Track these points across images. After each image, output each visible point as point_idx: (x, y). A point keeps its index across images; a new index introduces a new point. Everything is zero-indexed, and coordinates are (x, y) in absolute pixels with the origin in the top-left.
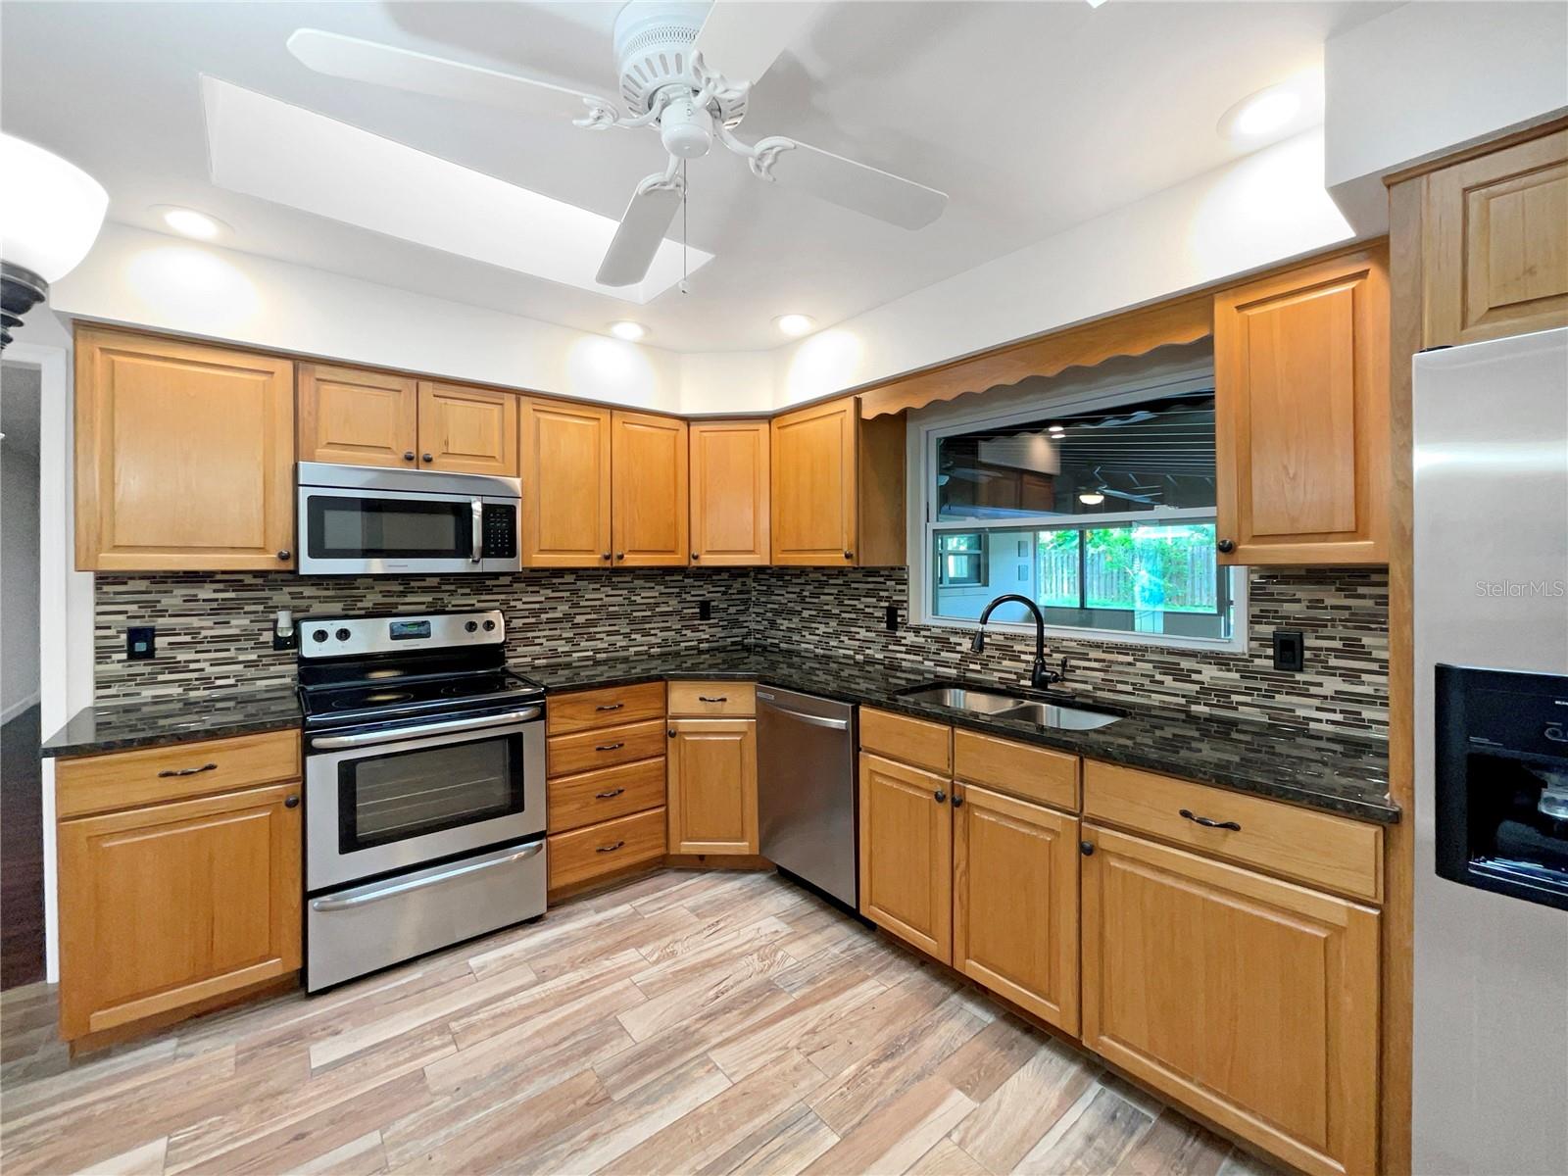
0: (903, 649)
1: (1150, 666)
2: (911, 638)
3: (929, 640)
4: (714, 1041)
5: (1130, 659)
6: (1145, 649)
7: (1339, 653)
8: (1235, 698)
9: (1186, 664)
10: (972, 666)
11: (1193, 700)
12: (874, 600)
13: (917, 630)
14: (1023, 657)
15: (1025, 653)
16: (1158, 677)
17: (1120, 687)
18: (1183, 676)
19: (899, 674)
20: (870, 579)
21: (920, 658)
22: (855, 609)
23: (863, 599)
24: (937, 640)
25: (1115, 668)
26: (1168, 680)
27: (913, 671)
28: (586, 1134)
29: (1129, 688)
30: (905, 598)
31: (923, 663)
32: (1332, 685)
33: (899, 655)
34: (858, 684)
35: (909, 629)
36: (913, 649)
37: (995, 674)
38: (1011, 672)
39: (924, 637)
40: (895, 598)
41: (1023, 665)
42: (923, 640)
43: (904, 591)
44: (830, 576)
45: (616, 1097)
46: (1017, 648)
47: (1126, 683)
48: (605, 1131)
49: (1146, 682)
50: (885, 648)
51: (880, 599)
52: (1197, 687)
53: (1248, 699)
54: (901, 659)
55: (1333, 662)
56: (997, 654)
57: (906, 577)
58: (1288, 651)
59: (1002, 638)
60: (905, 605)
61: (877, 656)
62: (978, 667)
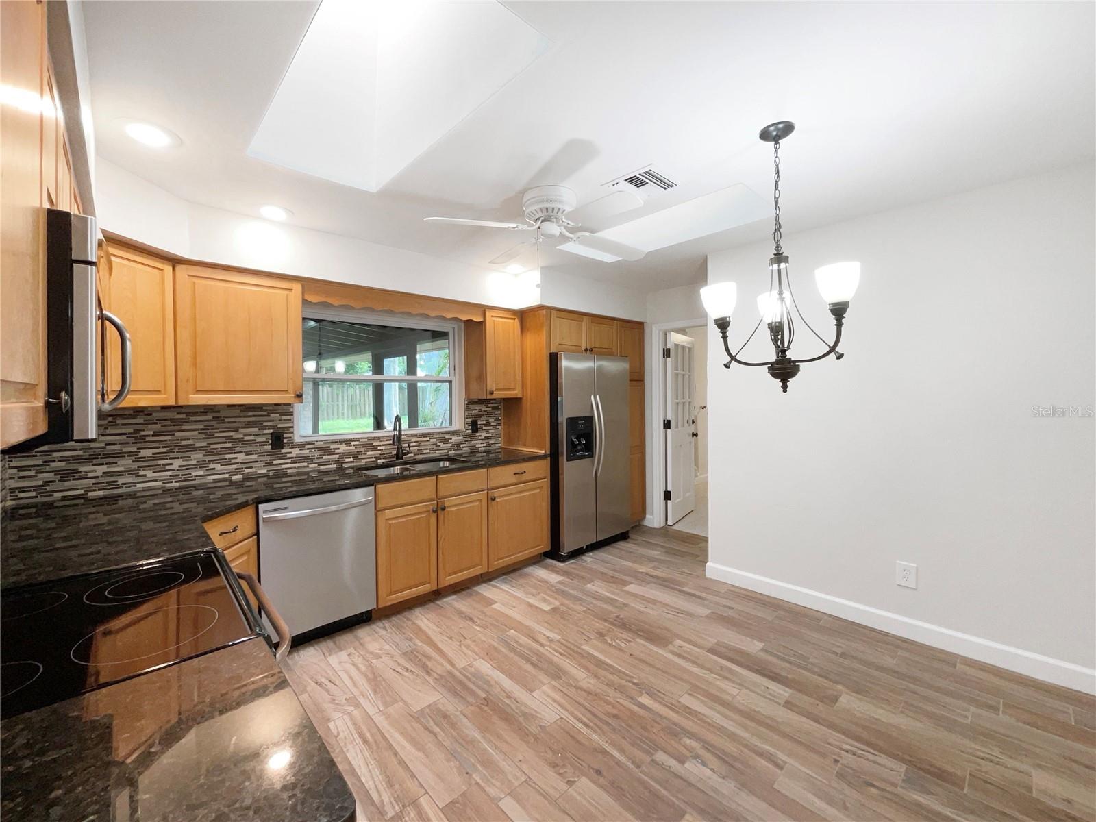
0: (289, 461)
1: (435, 440)
2: (296, 452)
3: (313, 450)
4: (449, 667)
5: (428, 439)
6: (433, 434)
7: (485, 425)
8: (462, 445)
9: (447, 437)
10: (347, 460)
11: (449, 450)
12: (257, 429)
13: (301, 446)
14: (379, 448)
15: (380, 446)
16: (438, 444)
17: (425, 451)
18: (446, 441)
19: (284, 480)
20: (250, 414)
21: (305, 464)
22: (229, 439)
23: (241, 430)
24: (320, 449)
25: (422, 444)
26: (441, 444)
27: (299, 474)
28: (507, 701)
29: (428, 451)
30: (291, 425)
31: (308, 466)
32: (484, 435)
33: (283, 466)
34: (237, 499)
35: (294, 446)
36: (298, 460)
37: (362, 460)
38: (372, 458)
39: (308, 449)
40: (279, 426)
41: (379, 452)
42: (308, 451)
43: (290, 420)
44: (188, 414)
45: (484, 696)
46: (375, 444)
47: (427, 449)
48: (505, 694)
49: (434, 447)
50: (269, 464)
51: (266, 428)
52: (451, 445)
53: (465, 445)
54: (286, 469)
55: (484, 428)
56: (363, 449)
57: (291, 410)
58: (475, 426)
59: (366, 440)
60: (291, 430)
61: (259, 472)
62: (352, 460)
